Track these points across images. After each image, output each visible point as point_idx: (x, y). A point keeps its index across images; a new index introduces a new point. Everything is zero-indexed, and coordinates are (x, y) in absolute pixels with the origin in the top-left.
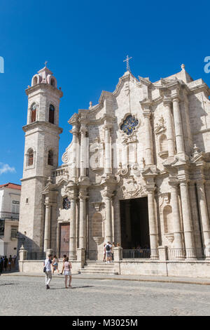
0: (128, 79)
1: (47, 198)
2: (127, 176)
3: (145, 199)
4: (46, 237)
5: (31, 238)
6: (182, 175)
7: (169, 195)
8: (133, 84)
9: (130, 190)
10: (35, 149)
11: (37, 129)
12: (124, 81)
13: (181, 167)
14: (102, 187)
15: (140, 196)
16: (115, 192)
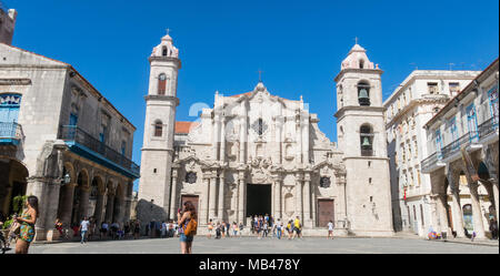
0: (263, 90)
1: (175, 172)
2: (257, 167)
3: (270, 186)
4: (173, 206)
5: (162, 206)
6: (307, 177)
7: (292, 187)
8: (266, 95)
9: (258, 177)
10: (166, 121)
11: (169, 103)
12: (259, 90)
13: (308, 172)
14: (238, 171)
15: (266, 183)
16: (246, 177)
